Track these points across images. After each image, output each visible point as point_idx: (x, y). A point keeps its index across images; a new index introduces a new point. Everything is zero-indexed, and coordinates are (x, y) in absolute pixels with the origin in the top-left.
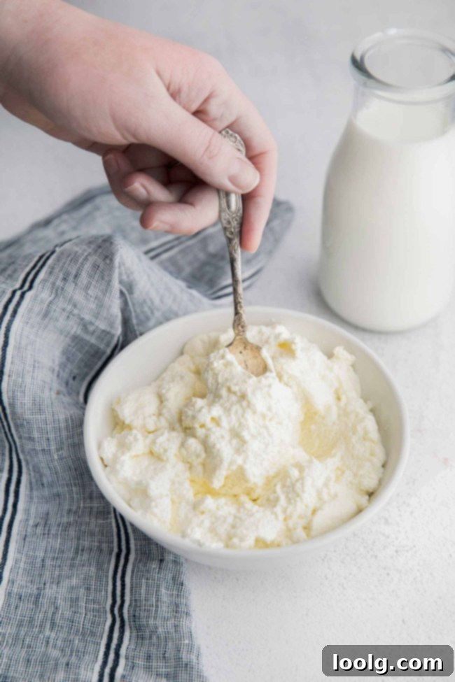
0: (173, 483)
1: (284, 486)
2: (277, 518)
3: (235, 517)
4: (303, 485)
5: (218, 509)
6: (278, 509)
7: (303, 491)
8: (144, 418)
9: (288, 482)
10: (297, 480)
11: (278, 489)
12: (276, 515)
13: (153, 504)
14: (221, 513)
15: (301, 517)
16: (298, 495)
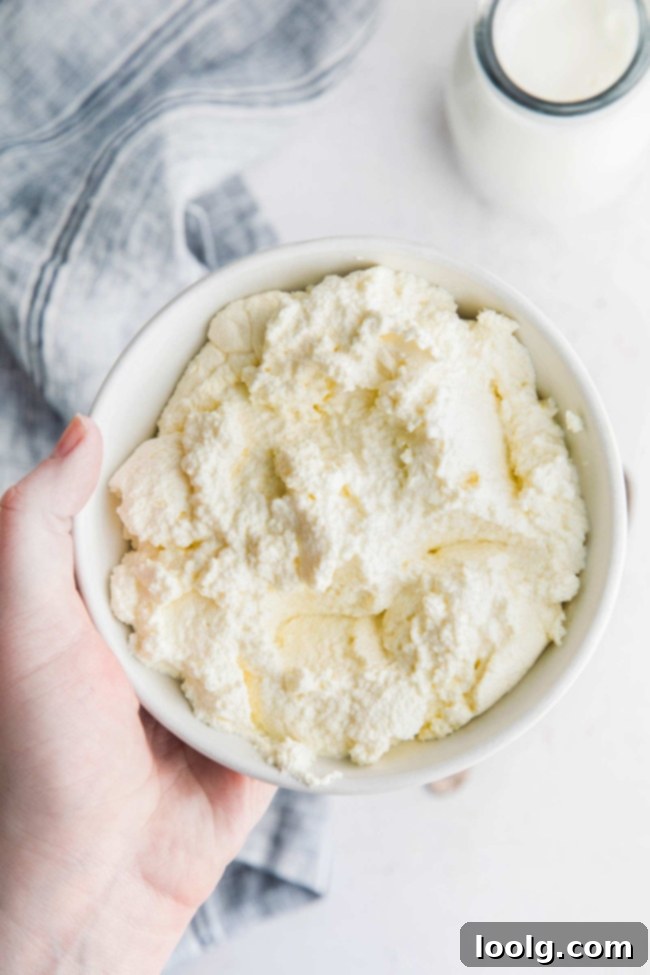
0: (242, 646)
1: (423, 629)
2: (419, 691)
3: (354, 700)
4: (453, 630)
5: (322, 687)
6: (420, 676)
7: (456, 643)
8: (170, 529)
9: (429, 625)
10: (444, 622)
11: (415, 634)
12: (416, 686)
13: (218, 704)
14: (328, 694)
15: (458, 679)
16: (448, 651)
